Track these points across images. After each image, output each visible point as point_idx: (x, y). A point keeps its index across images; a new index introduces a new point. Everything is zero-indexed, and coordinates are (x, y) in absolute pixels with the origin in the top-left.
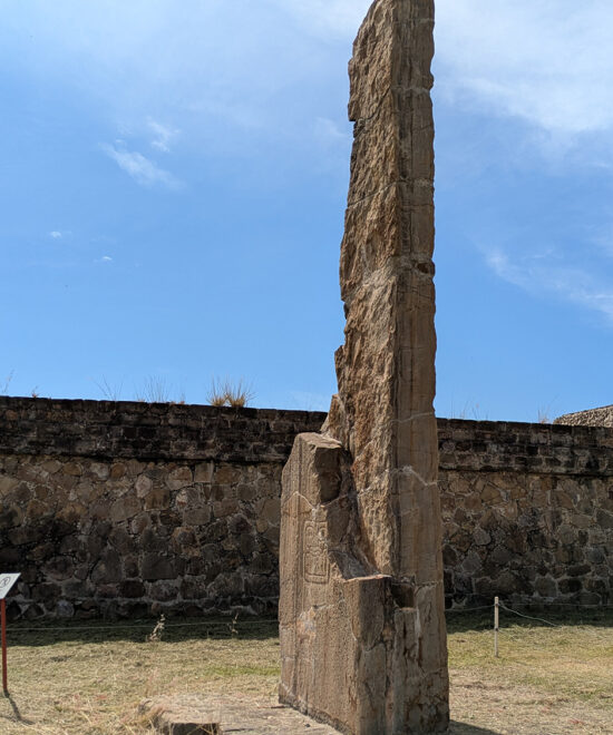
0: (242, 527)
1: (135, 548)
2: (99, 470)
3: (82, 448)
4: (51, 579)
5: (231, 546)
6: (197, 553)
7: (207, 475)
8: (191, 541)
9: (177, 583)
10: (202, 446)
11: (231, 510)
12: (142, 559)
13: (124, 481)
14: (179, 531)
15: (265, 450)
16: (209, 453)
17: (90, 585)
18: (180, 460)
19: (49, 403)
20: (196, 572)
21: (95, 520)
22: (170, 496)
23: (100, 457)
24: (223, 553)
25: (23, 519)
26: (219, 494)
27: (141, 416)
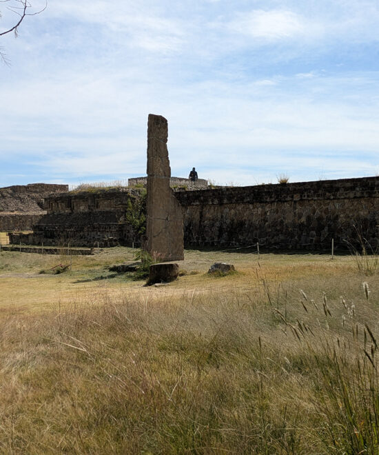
0: (282, 222)
1: (256, 229)
2: (251, 206)
3: (245, 201)
4: (240, 237)
5: (278, 228)
6: (270, 230)
7: (275, 206)
8: (269, 227)
9: (265, 239)
10: (271, 197)
11: (280, 217)
12: (258, 232)
13: (256, 210)
14: (267, 223)
15: (287, 197)
16: (273, 199)
17: (247, 239)
18: (268, 203)
19: (240, 188)
20: (269, 236)
21: (249, 221)
22: (266, 213)
24: (276, 230)
25: (235, 221)
26: (277, 212)
27: (259, 190)
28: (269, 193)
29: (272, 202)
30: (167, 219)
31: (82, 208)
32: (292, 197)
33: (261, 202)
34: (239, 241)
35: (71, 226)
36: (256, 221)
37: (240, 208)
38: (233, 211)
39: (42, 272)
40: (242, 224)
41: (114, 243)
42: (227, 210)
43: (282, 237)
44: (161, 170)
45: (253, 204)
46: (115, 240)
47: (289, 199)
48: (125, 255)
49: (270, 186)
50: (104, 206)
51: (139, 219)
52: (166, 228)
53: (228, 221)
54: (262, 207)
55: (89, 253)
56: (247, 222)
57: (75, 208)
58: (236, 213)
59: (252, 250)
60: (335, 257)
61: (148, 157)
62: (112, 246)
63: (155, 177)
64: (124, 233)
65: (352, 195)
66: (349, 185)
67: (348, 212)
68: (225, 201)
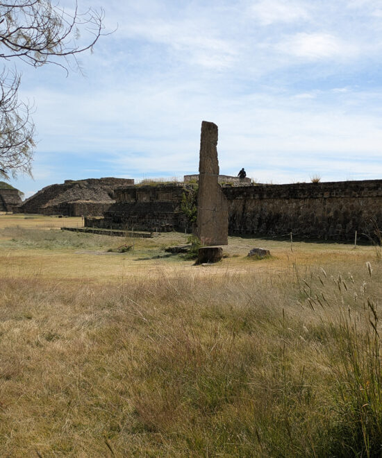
0: (313, 215)
1: (291, 220)
2: (287, 202)
3: (282, 196)
4: (276, 227)
5: (310, 221)
6: (302, 222)
7: (307, 202)
8: (302, 219)
9: (298, 229)
10: (304, 194)
11: (311, 211)
12: (292, 223)
13: (291, 204)
14: (300, 216)
16: (306, 196)
17: (282, 229)
18: (302, 199)
19: (278, 185)
20: (302, 227)
21: (285, 214)
22: (299, 207)
23: (285, 198)
24: (308, 222)
25: (273, 214)
26: (309, 207)
27: (294, 188)
28: (302, 191)
29: (305, 198)
30: (215, 210)
31: (144, 199)
32: (323, 194)
33: (296, 198)
34: (275, 230)
35: (135, 214)
36: (290, 214)
37: (277, 202)
38: (271, 205)
39: (110, 251)
40: (278, 216)
41: (170, 229)
42: (266, 204)
43: (312, 228)
44: (211, 169)
45: (288, 199)
46: (171, 227)
47: (320, 196)
48: (178, 239)
49: (304, 184)
50: (163, 198)
51: (191, 209)
52: (213, 217)
53: (267, 214)
54: (296, 202)
55: (149, 236)
56: (283, 215)
57: (139, 199)
58: (274, 207)
59: (287, 238)
60: (358, 247)
61: (201, 157)
62: (168, 231)
63: (206, 174)
64: (179, 221)
65: (375, 194)
66: (372, 185)
67: (370, 209)
68: (265, 196)
